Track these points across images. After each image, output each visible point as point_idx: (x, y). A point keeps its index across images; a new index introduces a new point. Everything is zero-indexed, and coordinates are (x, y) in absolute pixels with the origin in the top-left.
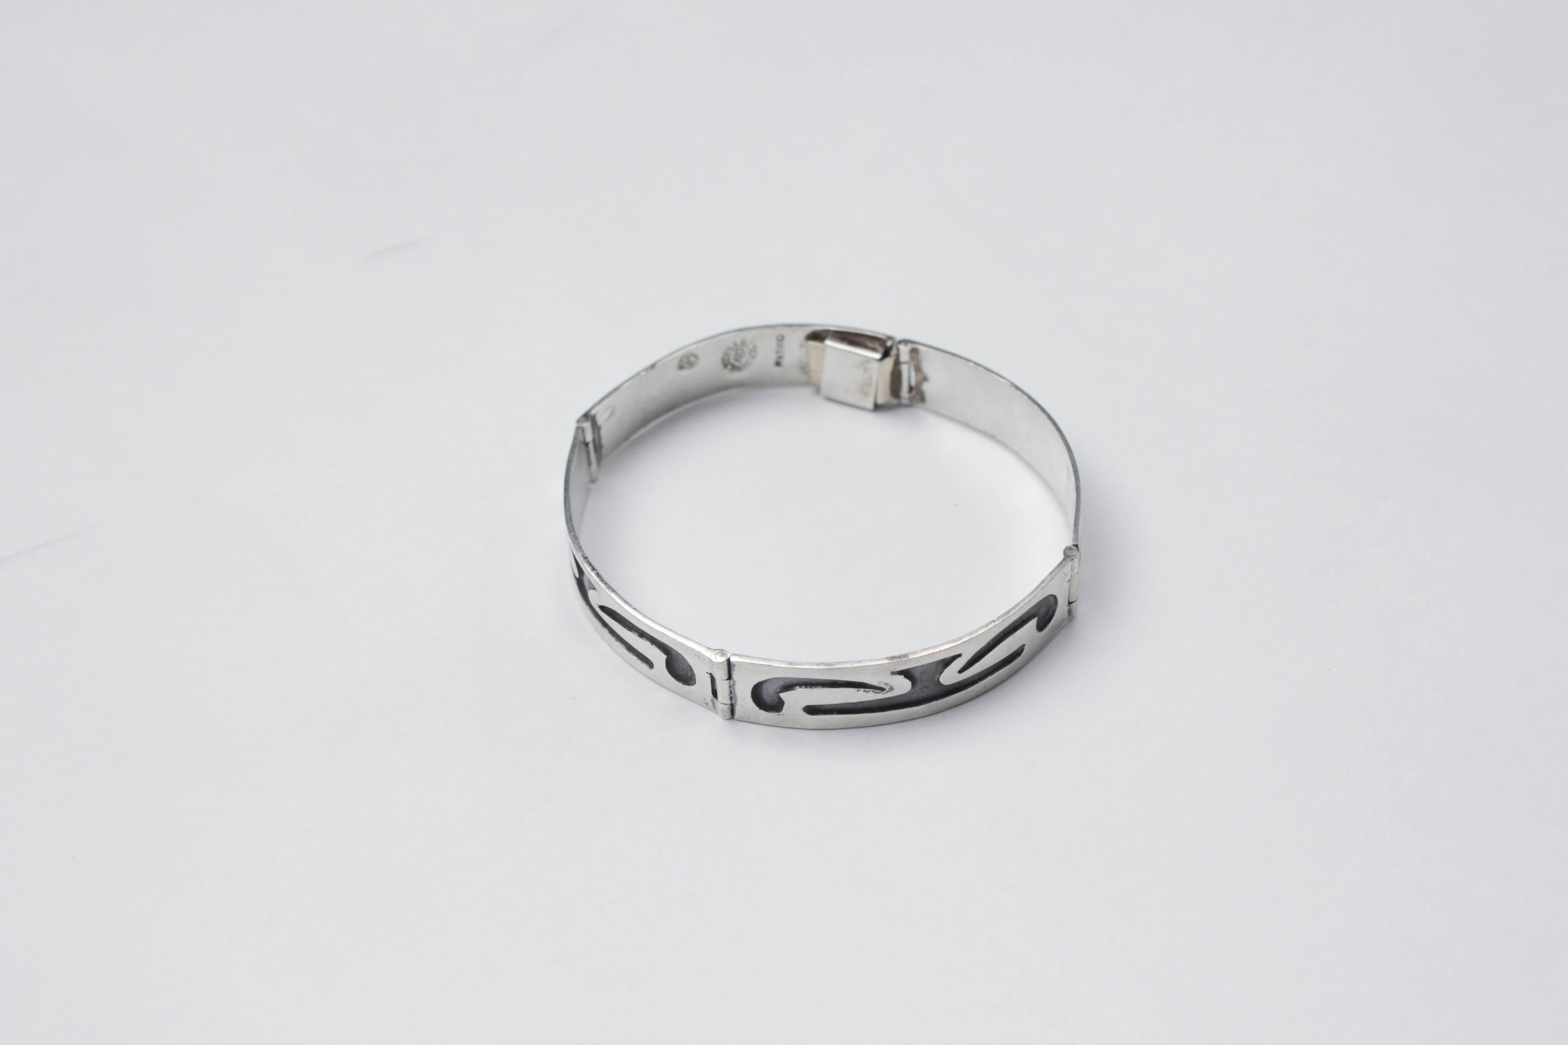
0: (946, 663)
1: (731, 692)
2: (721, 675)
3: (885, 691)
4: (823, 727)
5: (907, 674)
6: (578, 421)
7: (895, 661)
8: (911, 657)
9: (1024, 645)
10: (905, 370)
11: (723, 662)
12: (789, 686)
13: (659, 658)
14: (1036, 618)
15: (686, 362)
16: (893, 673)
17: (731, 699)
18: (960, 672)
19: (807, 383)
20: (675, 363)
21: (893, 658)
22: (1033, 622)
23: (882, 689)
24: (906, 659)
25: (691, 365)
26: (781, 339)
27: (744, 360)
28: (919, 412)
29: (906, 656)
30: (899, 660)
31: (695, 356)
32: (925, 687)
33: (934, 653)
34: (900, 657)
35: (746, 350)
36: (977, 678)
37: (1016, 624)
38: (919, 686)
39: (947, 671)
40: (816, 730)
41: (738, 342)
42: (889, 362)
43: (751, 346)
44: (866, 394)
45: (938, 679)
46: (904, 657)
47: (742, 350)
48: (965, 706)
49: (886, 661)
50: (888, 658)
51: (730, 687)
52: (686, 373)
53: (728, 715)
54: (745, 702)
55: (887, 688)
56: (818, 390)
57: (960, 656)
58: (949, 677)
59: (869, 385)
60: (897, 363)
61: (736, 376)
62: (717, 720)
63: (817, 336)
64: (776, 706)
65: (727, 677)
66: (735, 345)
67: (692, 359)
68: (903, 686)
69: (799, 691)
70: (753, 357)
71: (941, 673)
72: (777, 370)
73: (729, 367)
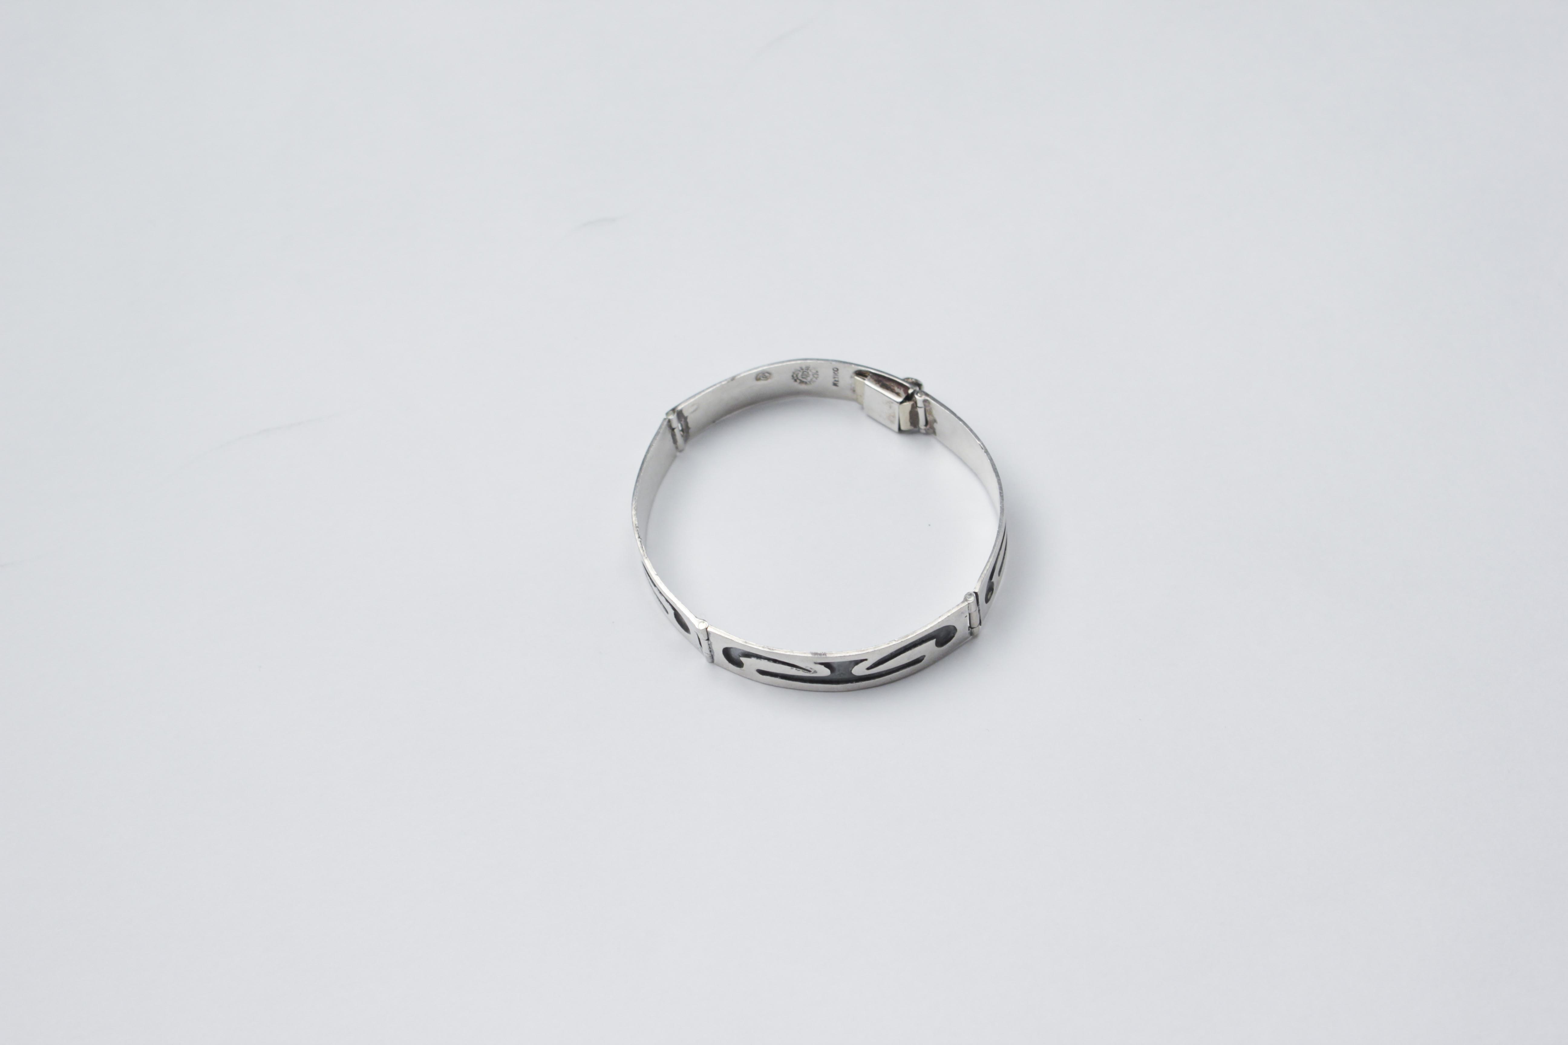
0: (857, 662)
1: (710, 648)
2: (703, 638)
3: (811, 673)
4: (771, 684)
5: (827, 665)
6: (667, 414)
7: (816, 656)
8: (828, 656)
9: (924, 656)
10: (921, 412)
11: (703, 630)
12: (748, 655)
13: (671, 612)
14: (935, 640)
15: (762, 376)
16: (816, 663)
17: (710, 651)
18: (868, 669)
19: (856, 400)
20: (754, 376)
21: (816, 654)
22: (933, 642)
23: (810, 671)
24: (824, 656)
25: (766, 378)
26: (836, 370)
27: (809, 379)
28: (931, 439)
29: (825, 654)
30: (819, 656)
31: (769, 373)
32: (842, 673)
33: (845, 656)
34: (820, 654)
35: (810, 373)
36: (884, 673)
37: (917, 643)
38: (837, 673)
39: (856, 667)
40: (766, 684)
41: (804, 367)
42: (908, 405)
43: (814, 371)
44: (892, 422)
45: (851, 671)
46: (823, 655)
47: (808, 373)
48: (874, 689)
49: (810, 655)
50: (812, 654)
51: (709, 644)
52: (762, 383)
53: (710, 660)
54: (720, 656)
55: (813, 671)
56: (862, 408)
57: (866, 660)
58: (859, 671)
59: (894, 417)
60: (915, 406)
61: (803, 387)
62: (704, 661)
63: (861, 374)
64: (740, 665)
65: (707, 638)
66: (802, 369)
67: (767, 375)
68: (825, 672)
69: (753, 660)
70: (816, 378)
71: (853, 668)
72: (834, 387)
73: (798, 381)
